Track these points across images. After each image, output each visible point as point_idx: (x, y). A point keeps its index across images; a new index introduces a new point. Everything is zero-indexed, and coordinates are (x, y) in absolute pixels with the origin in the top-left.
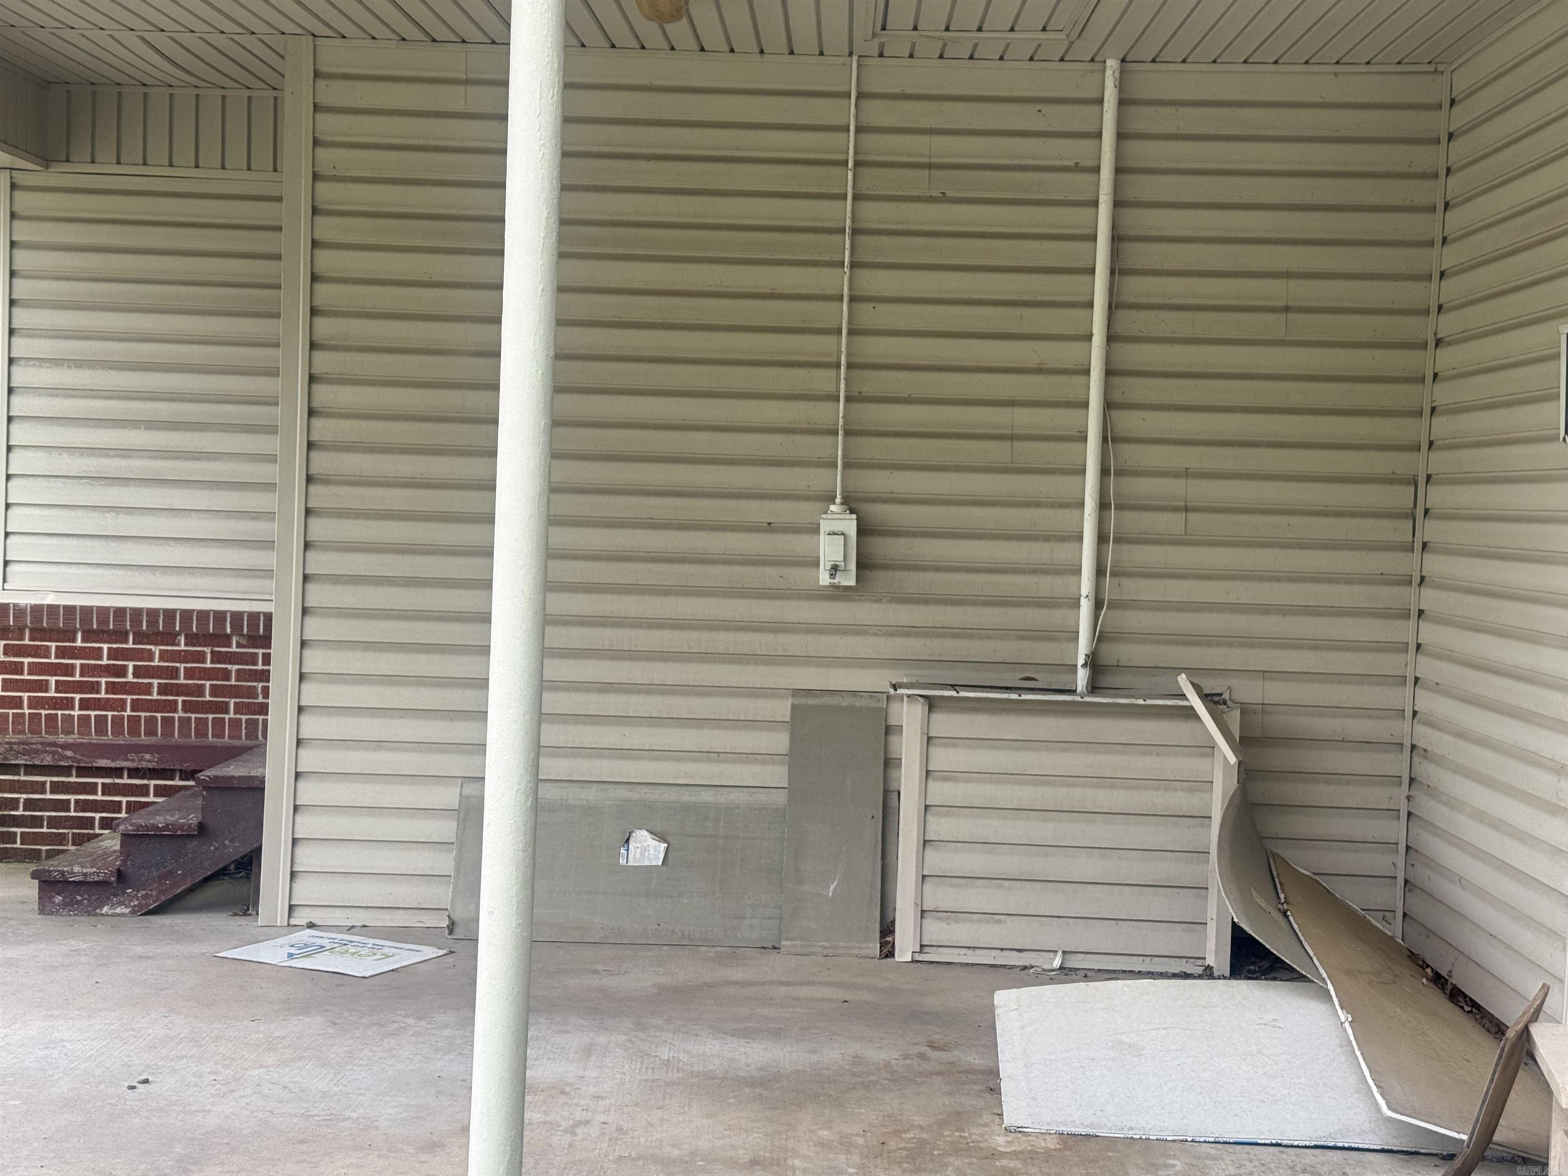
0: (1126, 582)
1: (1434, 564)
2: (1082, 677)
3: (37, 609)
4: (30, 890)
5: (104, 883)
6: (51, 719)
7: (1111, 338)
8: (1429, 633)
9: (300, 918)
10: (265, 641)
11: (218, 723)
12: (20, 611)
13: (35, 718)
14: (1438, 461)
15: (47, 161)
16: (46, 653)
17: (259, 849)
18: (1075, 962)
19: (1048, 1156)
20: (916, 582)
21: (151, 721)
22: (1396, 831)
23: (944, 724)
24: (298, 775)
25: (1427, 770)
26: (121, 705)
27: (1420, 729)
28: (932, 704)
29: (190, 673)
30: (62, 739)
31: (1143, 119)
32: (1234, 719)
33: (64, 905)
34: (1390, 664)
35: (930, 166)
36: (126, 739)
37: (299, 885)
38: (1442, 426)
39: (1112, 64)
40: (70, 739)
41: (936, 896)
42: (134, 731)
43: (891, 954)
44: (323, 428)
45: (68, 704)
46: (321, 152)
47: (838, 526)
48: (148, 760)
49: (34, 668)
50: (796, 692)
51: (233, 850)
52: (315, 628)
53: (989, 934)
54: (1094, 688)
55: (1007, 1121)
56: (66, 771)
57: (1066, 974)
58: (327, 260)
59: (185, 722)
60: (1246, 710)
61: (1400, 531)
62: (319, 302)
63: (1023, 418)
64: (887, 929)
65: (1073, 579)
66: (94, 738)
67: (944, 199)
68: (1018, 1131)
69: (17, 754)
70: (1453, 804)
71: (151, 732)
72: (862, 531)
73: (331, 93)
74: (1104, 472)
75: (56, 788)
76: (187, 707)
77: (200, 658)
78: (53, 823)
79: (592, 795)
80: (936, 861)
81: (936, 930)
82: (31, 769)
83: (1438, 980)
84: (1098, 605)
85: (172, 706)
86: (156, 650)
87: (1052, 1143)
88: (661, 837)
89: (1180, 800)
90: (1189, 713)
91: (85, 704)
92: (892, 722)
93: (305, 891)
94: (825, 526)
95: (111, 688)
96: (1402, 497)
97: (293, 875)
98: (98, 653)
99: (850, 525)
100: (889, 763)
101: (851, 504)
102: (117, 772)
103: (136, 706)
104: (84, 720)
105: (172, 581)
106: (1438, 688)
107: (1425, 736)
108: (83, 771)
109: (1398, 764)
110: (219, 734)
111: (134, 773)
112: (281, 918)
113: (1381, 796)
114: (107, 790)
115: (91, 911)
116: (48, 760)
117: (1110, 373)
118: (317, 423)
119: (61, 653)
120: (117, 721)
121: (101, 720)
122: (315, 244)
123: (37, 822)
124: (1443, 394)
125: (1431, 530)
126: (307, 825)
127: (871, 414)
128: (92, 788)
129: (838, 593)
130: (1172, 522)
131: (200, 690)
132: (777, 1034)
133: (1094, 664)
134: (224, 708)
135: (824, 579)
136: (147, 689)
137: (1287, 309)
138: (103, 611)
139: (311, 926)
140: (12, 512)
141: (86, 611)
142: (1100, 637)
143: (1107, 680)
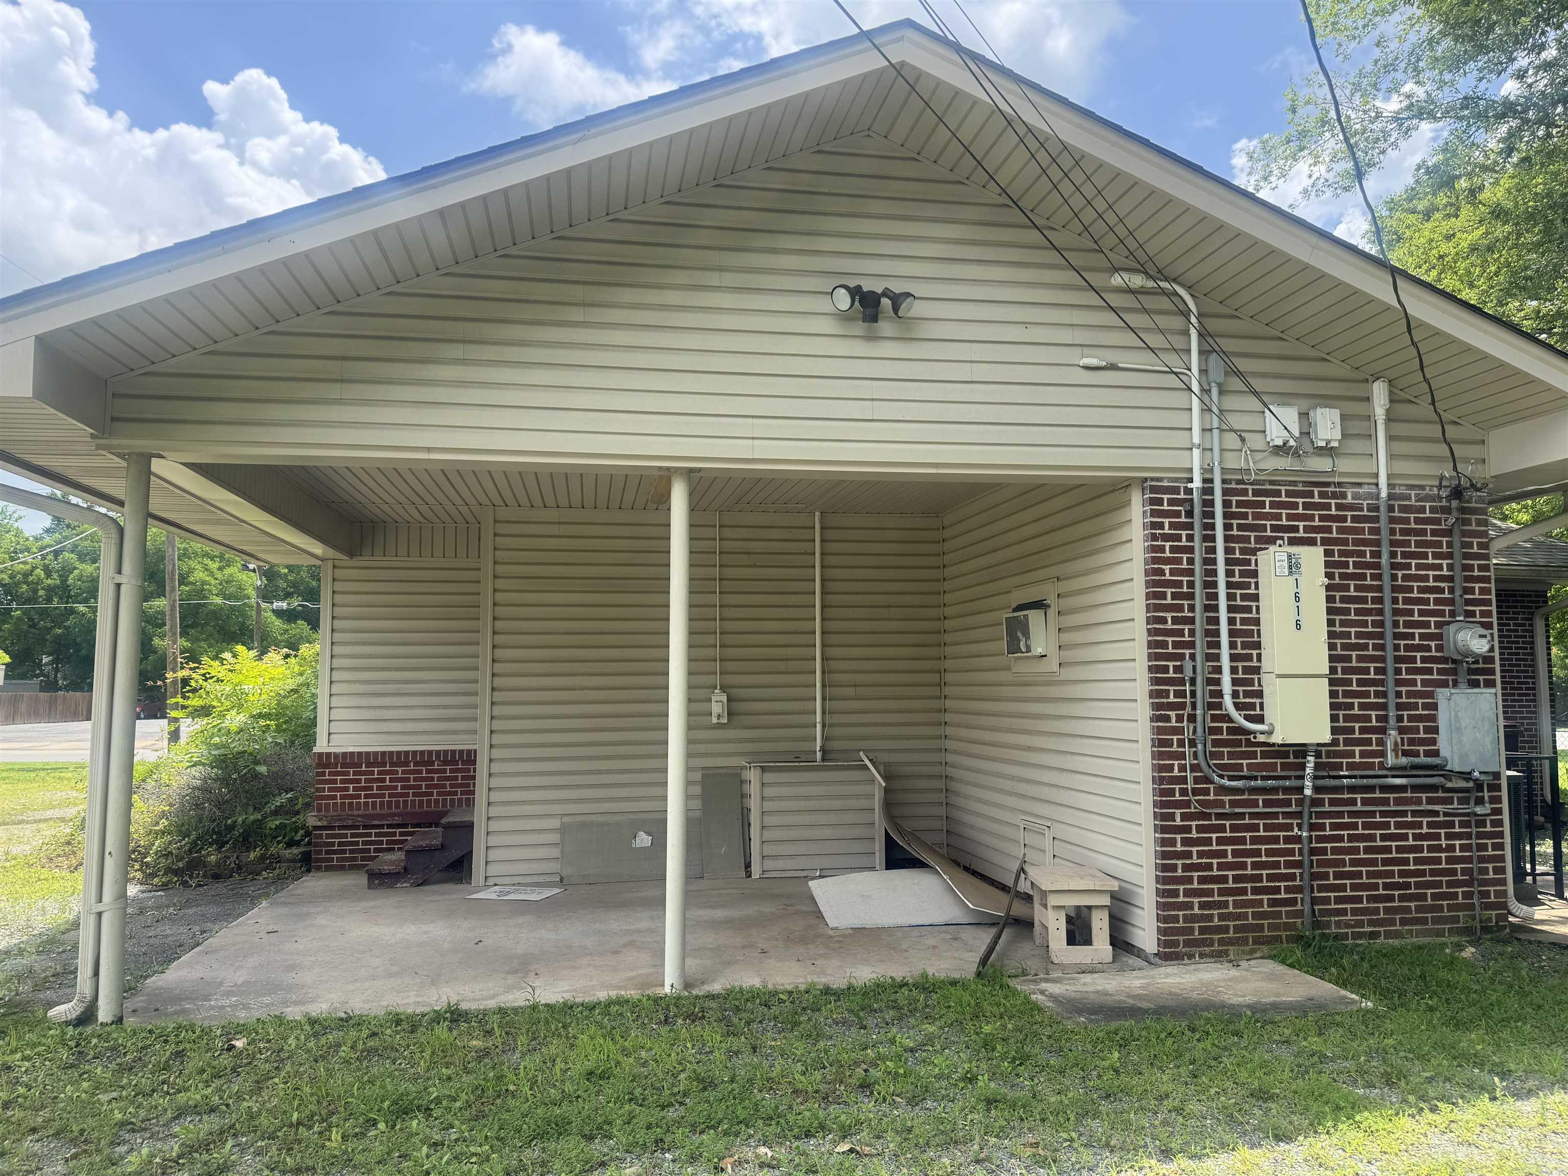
0: (834, 716)
1: (949, 703)
2: (819, 755)
3: (344, 754)
4: (363, 879)
5: (399, 873)
6: (351, 804)
7: (823, 619)
8: (949, 731)
9: (491, 882)
10: (472, 761)
11: (429, 801)
12: (336, 755)
13: (343, 804)
14: (948, 664)
15: (351, 555)
16: (348, 774)
17: (471, 852)
18: (825, 873)
20: (749, 720)
21: (397, 802)
22: (942, 811)
23: (770, 777)
24: (488, 818)
25: (954, 786)
26: (383, 796)
27: (949, 769)
28: (763, 769)
29: (415, 779)
30: (356, 813)
31: (831, 534)
32: (882, 768)
33: (379, 885)
34: (936, 744)
35: (749, 553)
36: (385, 811)
37: (489, 867)
38: (948, 650)
39: (817, 514)
40: (360, 812)
41: (769, 850)
42: (389, 807)
43: (750, 876)
44: (499, 667)
45: (359, 797)
46: (497, 553)
47: (719, 699)
48: (397, 820)
49: (342, 782)
50: (703, 768)
51: (455, 854)
52: (497, 753)
53: (790, 864)
54: (823, 760)
55: (830, 926)
56: (358, 827)
57: (821, 877)
58: (500, 597)
59: (413, 802)
60: (885, 765)
61: (936, 691)
62: (497, 614)
63: (790, 652)
64: (748, 866)
65: (812, 716)
66: (371, 811)
67: (754, 566)
68: (836, 929)
69: (336, 821)
70: (967, 797)
71: (397, 807)
72: (729, 700)
73: (502, 529)
74: (823, 672)
75: (353, 835)
76: (414, 795)
77: (420, 772)
78: (351, 851)
79: (617, 818)
80: (767, 835)
81: (769, 864)
82: (340, 828)
83: (966, 869)
84: (824, 726)
85: (407, 795)
86: (400, 770)
87: (850, 931)
88: (649, 834)
89: (864, 803)
90: (866, 768)
91: (366, 796)
92: (743, 778)
93: (493, 870)
94: (714, 699)
95: (379, 788)
96: (935, 678)
97: (487, 863)
98: (372, 773)
99: (724, 698)
100: (743, 796)
101: (723, 689)
102: (382, 826)
103: (390, 795)
104: (366, 804)
105: (413, 738)
106: (955, 752)
107: (951, 771)
108: (365, 827)
109: (940, 784)
110: (429, 805)
111: (389, 826)
112: (482, 883)
113: (935, 797)
114: (377, 835)
115: (392, 886)
116: (350, 823)
117: (823, 633)
118: (496, 665)
119: (355, 773)
120: (382, 803)
121: (374, 803)
122: (495, 590)
123: (344, 852)
124: (948, 638)
125: (947, 691)
126: (493, 840)
127: (730, 652)
128: (370, 835)
129: (720, 726)
130: (850, 691)
131: (420, 787)
132: (724, 906)
133: (823, 749)
134: (431, 794)
135: (715, 720)
136: (396, 788)
137: (888, 607)
138: (376, 754)
139: (495, 885)
140: (333, 711)
141: (368, 754)
142: (825, 739)
143: (828, 756)
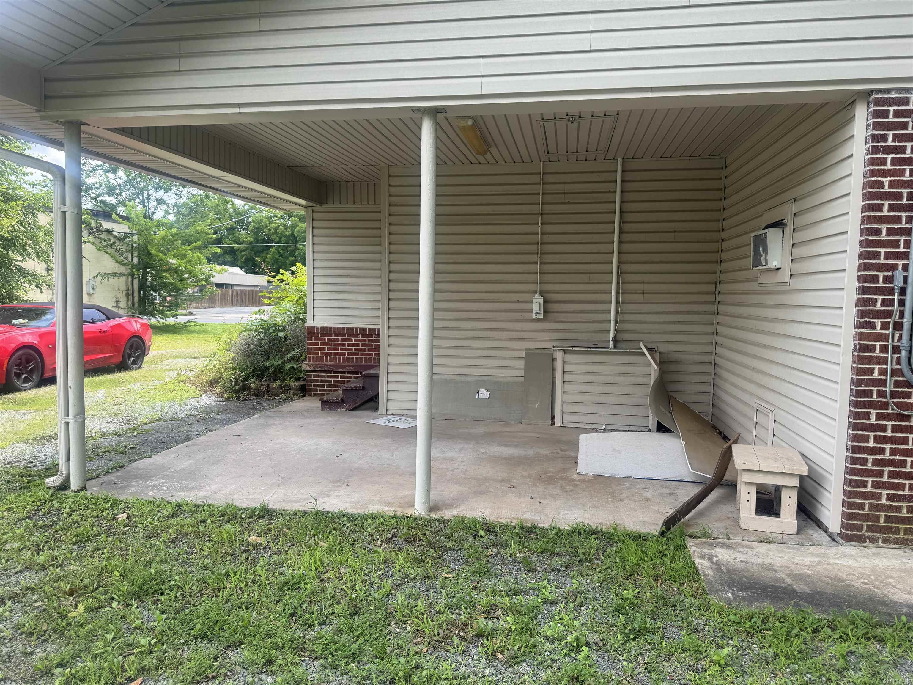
0: (625, 315)
1: (721, 308)
2: (611, 344)
3: (322, 328)
4: (319, 404)
5: (338, 402)
6: (326, 358)
7: (620, 242)
8: (720, 329)
9: (390, 412)
10: (379, 336)
11: (370, 359)
12: (317, 328)
13: (322, 358)
14: (722, 277)
15: (321, 204)
16: (324, 340)
17: (378, 394)
18: (609, 427)
19: (589, 481)
20: (562, 316)
21: (352, 358)
22: (710, 389)
23: (569, 358)
24: (388, 373)
25: (719, 371)
26: (344, 354)
27: (717, 358)
28: (565, 352)
29: (362, 345)
30: (329, 363)
31: (629, 176)
32: (657, 356)
33: (328, 408)
34: (708, 338)
35: (565, 193)
36: (346, 363)
37: (389, 403)
38: (724, 266)
39: (620, 160)
40: (331, 363)
41: (567, 408)
42: (348, 361)
43: (554, 424)
44: (393, 276)
45: (331, 354)
46: (391, 198)
47: (537, 301)
48: (352, 369)
49: (322, 344)
50: (526, 349)
51: (371, 394)
52: (392, 332)
53: (583, 419)
54: (615, 347)
55: (578, 471)
56: (330, 372)
57: (606, 430)
58: (393, 229)
59: (361, 359)
60: (661, 353)
61: (711, 298)
62: (391, 241)
63: (593, 267)
64: (553, 417)
65: (608, 315)
66: (338, 363)
67: (569, 203)
68: (581, 474)
69: (318, 368)
70: (725, 380)
71: (352, 361)
72: (545, 302)
73: (393, 181)
74: (618, 283)
75: (328, 377)
76: (362, 354)
77: (365, 341)
78: (328, 386)
79: (468, 378)
80: (567, 397)
81: (567, 418)
82: (322, 372)
83: (720, 433)
84: (616, 322)
85: (358, 354)
86: (353, 339)
87: (590, 478)
88: (488, 391)
89: (640, 380)
90: (643, 354)
91: (335, 354)
92: (554, 357)
93: (391, 405)
94: (534, 301)
95: (342, 349)
96: (712, 288)
97: (387, 400)
98: (338, 340)
99: (541, 300)
100: (554, 369)
101: (541, 294)
102: (344, 372)
103: (348, 354)
104: (335, 358)
105: (357, 320)
106: (722, 346)
107: (718, 360)
108: (336, 372)
109: (711, 369)
110: (370, 362)
111: (348, 373)
112: (385, 412)
113: (704, 379)
114: (341, 377)
115: (335, 410)
116: (326, 369)
117: (619, 253)
118: (391, 275)
119: (329, 340)
120: (344, 358)
121: (339, 358)
122: (390, 224)
123: (323, 386)
124: (724, 256)
125: (720, 298)
126: (391, 387)
127: (547, 267)
128: (337, 377)
129: (538, 320)
130: (640, 297)
131: (365, 350)
132: (516, 446)
133: (615, 340)
134: (371, 355)
135: (534, 316)
136: (351, 350)
137: (675, 232)
138: (339, 328)
139: (392, 414)
140: (315, 301)
141: (335, 328)
142: (617, 332)
143: (619, 345)
